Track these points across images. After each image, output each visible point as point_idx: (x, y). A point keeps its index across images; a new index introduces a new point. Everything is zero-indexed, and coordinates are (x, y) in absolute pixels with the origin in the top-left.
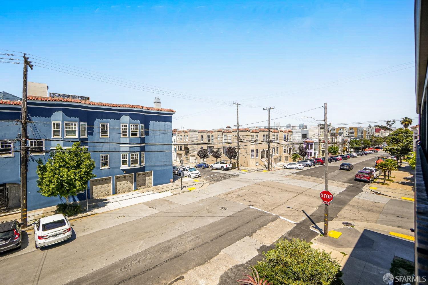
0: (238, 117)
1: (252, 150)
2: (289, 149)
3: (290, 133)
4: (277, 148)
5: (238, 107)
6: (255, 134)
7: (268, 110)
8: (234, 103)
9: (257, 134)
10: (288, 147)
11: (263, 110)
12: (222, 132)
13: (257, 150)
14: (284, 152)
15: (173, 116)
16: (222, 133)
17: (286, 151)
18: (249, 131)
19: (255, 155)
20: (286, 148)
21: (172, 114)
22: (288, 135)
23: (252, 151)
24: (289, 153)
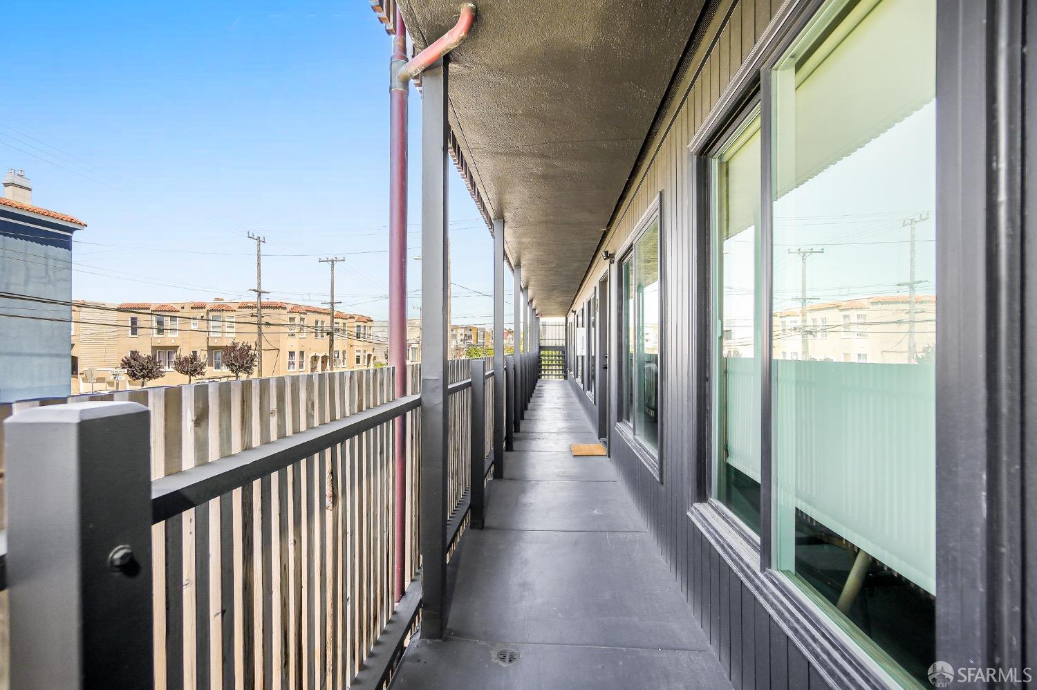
0: (259, 271)
1: (290, 352)
2: (366, 357)
3: (369, 324)
4: (344, 352)
5: (259, 245)
6: (297, 317)
7: (330, 263)
8: (251, 235)
9: (303, 316)
10: (365, 351)
11: (320, 261)
12: (204, 308)
13: (302, 353)
14: (358, 361)
15: (75, 236)
16: (205, 310)
17: (361, 360)
18: (285, 308)
19: (297, 365)
20: (361, 354)
21: (71, 230)
22: (365, 326)
23: (292, 354)
24: (366, 364)
